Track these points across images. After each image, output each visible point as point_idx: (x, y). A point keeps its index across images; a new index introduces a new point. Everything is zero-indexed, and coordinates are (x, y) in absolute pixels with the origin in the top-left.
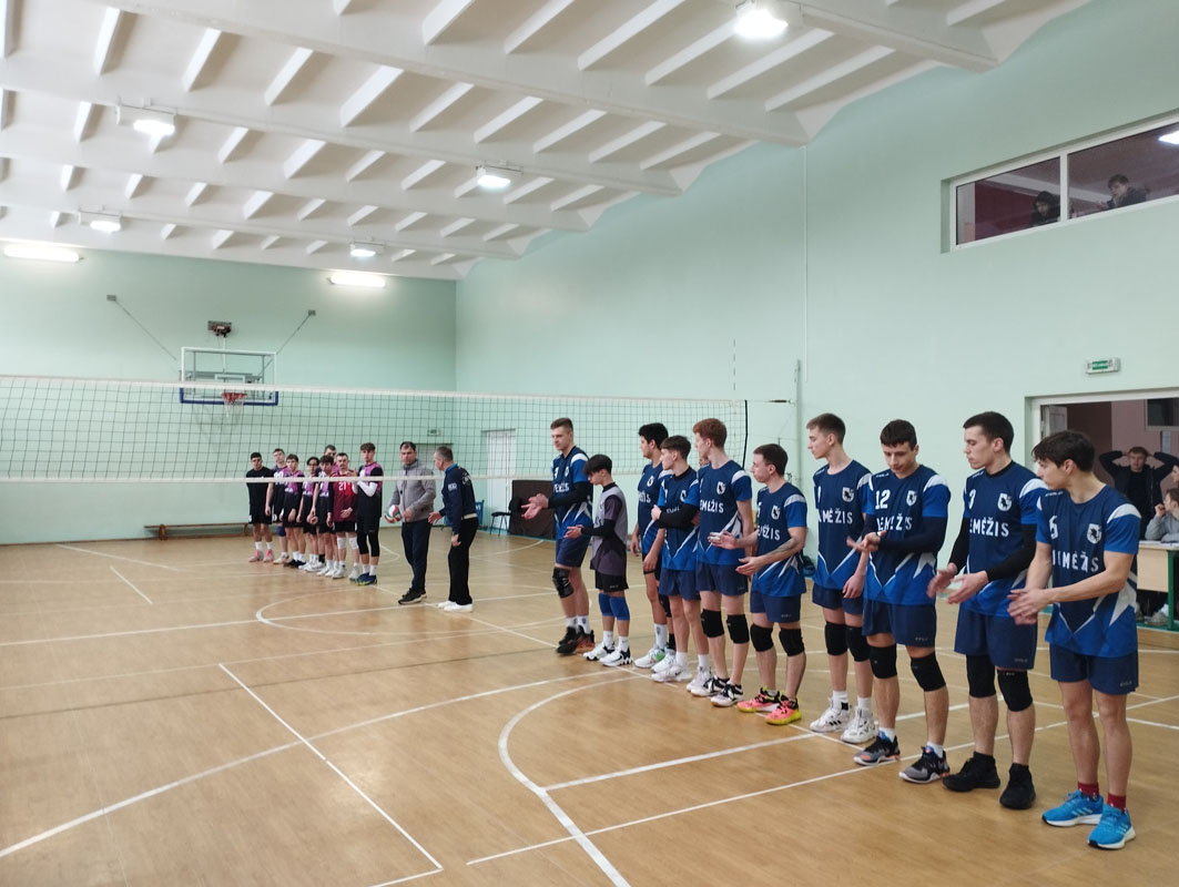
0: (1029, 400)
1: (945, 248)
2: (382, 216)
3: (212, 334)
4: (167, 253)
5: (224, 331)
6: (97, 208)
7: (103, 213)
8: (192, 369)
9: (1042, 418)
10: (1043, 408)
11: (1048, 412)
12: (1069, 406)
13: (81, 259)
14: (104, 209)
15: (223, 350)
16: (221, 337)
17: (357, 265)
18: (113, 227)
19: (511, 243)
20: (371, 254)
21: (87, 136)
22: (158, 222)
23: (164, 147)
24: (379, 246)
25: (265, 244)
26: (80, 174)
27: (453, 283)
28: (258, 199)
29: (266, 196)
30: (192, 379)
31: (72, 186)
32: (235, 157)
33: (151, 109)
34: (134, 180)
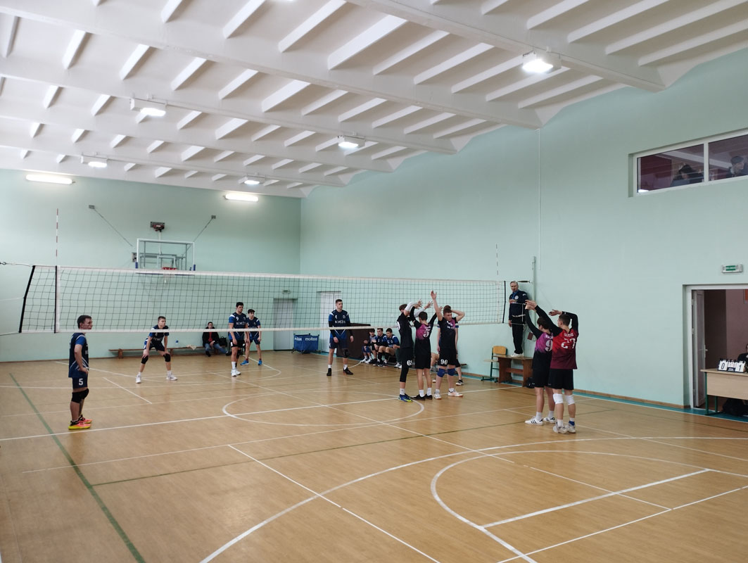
0: (685, 287)
1: (631, 195)
2: (267, 160)
3: (153, 230)
4: (126, 179)
5: (159, 228)
6: (93, 154)
7: (96, 157)
8: (143, 252)
9: (693, 298)
10: (693, 291)
11: (695, 294)
12: (706, 291)
13: (73, 182)
14: (97, 154)
15: (160, 240)
16: (159, 232)
17: (244, 188)
18: (102, 165)
19: (341, 177)
20: (257, 183)
21: (100, 112)
22: (125, 162)
23: (146, 119)
24: (262, 178)
25: (187, 175)
26: (86, 133)
27: (299, 200)
28: (194, 150)
29: (200, 149)
30: (143, 258)
31: (79, 140)
32: (186, 127)
33: (151, 102)
34: (119, 138)
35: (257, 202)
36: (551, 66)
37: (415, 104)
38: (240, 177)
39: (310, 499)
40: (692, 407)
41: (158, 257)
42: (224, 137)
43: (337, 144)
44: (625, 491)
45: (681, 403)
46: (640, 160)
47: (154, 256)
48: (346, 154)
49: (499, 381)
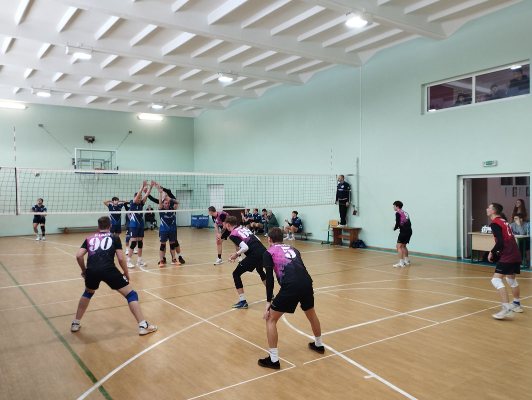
0: (459, 176)
1: (422, 113)
2: (168, 90)
3: (86, 142)
4: (66, 105)
5: (91, 140)
6: (40, 86)
7: (42, 89)
8: (80, 158)
9: (464, 184)
10: (464, 179)
11: (466, 181)
12: (473, 179)
13: (27, 108)
14: (43, 87)
15: (92, 149)
16: (91, 143)
17: (152, 111)
18: (47, 95)
19: (222, 102)
20: (161, 107)
21: (43, 56)
22: (64, 92)
23: (77, 61)
24: (165, 103)
25: (110, 102)
26: (34, 72)
27: (192, 119)
28: (114, 83)
29: (118, 82)
30: (79, 162)
31: (29, 77)
32: (108, 66)
33: (81, 48)
34: (59, 75)
35: (162, 121)
36: (366, 22)
37: (272, 49)
38: (148, 103)
39: (199, 323)
40: (462, 258)
41: (91, 161)
42: (136, 74)
43: (218, 79)
44: (410, 312)
45: (455, 256)
46: (429, 89)
47: (88, 161)
48: (224, 86)
49: (334, 244)
